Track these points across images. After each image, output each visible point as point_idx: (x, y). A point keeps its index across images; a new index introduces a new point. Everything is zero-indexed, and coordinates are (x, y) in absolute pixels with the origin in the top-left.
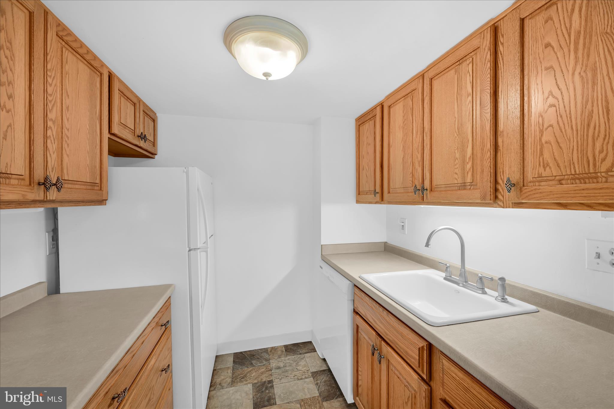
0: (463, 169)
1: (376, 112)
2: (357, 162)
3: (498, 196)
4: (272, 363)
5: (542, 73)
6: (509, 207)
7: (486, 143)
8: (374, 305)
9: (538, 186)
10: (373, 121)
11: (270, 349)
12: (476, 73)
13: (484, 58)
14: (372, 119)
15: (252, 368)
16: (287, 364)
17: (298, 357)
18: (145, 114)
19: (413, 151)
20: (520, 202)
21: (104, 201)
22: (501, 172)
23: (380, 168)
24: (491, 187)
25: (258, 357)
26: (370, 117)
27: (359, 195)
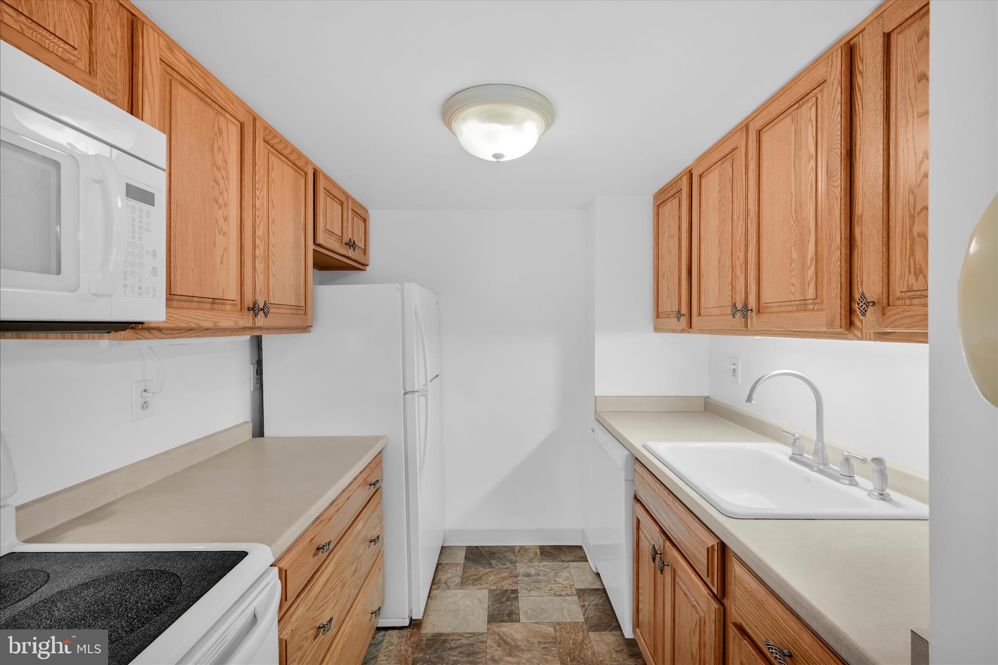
0: (803, 277)
1: (682, 184)
2: (656, 266)
3: (855, 322)
4: (519, 567)
5: (913, 122)
6: (870, 340)
7: (834, 235)
8: (657, 487)
9: (909, 305)
10: (677, 199)
11: (518, 547)
12: (822, 122)
13: (833, 96)
14: (676, 195)
15: (489, 570)
16: (541, 572)
17: (559, 565)
18: (355, 213)
19: (733, 247)
20: (883, 331)
21: (309, 328)
22: (859, 281)
23: (687, 274)
24: (843, 306)
25: (500, 556)
26: (673, 192)
27: (658, 319)
